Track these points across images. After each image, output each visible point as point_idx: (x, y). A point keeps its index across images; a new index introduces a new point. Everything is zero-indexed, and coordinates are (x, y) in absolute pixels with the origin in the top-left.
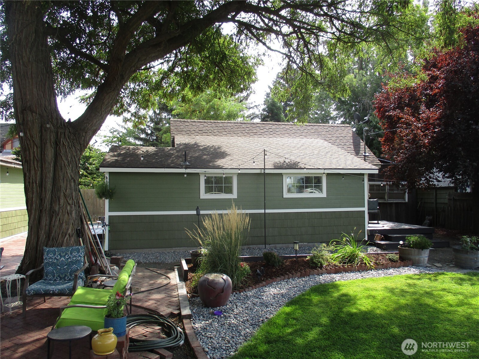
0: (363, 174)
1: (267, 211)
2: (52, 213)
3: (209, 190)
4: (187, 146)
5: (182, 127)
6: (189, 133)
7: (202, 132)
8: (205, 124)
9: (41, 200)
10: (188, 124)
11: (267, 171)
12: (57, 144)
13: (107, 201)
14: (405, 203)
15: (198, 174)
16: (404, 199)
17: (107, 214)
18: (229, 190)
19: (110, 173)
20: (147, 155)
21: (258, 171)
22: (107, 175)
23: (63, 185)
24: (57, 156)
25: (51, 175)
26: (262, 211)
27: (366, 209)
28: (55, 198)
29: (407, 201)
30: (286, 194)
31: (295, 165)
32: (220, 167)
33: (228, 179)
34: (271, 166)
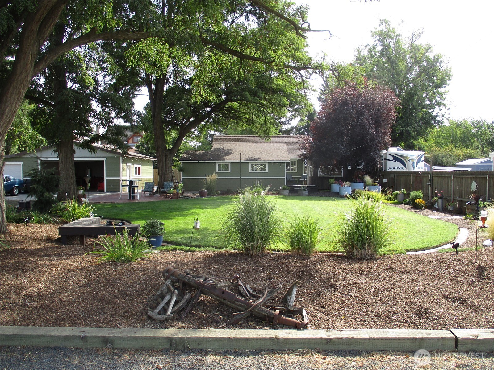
0: (284, 163)
1: (241, 178)
3: (219, 169)
4: (219, 150)
5: (218, 139)
6: (220, 143)
7: (227, 142)
8: (230, 138)
10: (221, 138)
11: (241, 162)
12: (166, 156)
13: (182, 173)
15: (215, 163)
17: (182, 178)
18: (227, 169)
19: (184, 163)
20: (200, 154)
21: (238, 162)
22: (182, 164)
23: (168, 167)
24: (166, 159)
26: (240, 178)
27: (285, 177)
29: (342, 176)
30: (251, 171)
31: (256, 160)
32: (224, 160)
33: (227, 165)
34: (245, 160)
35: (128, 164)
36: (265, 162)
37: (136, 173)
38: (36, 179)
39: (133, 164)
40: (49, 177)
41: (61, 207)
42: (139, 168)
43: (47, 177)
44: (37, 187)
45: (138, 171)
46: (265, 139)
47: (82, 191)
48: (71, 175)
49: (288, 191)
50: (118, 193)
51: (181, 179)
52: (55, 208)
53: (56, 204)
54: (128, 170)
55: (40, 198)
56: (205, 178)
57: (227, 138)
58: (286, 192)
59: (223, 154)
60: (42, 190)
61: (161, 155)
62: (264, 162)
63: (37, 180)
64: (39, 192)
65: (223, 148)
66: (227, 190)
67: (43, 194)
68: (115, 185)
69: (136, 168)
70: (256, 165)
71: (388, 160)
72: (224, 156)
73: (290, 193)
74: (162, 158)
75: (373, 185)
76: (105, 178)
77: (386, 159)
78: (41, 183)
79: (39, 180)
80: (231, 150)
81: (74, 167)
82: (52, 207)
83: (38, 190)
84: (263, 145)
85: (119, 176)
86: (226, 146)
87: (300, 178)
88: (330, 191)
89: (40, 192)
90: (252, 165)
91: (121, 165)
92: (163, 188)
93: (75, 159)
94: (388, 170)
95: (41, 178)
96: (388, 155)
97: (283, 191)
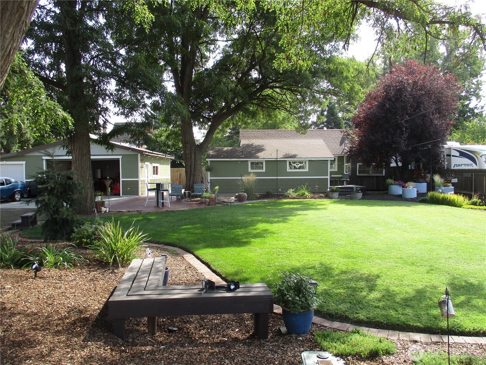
0: (327, 160)
1: (278, 178)
2: (194, 175)
3: (252, 168)
4: (248, 146)
5: (245, 134)
6: (248, 138)
7: (256, 137)
8: (258, 133)
9: (191, 171)
10: (249, 133)
11: (278, 159)
12: (195, 153)
13: (209, 173)
14: (383, 176)
15: (247, 161)
16: (382, 173)
17: (209, 178)
18: (262, 168)
19: (210, 161)
20: (227, 151)
21: (274, 159)
22: (209, 162)
23: (197, 166)
24: (195, 157)
25: (193, 163)
26: (276, 178)
27: (329, 177)
28: (195, 170)
29: (384, 175)
30: (288, 170)
31: (294, 156)
32: (258, 158)
33: (262, 163)
34: (282, 157)
35: (146, 163)
36: (306, 159)
37: (154, 174)
38: (47, 187)
39: (151, 163)
40: (66, 183)
41: (88, 231)
42: (157, 167)
43: (64, 183)
44: (49, 199)
45: (156, 171)
46: (302, 133)
47: (100, 197)
48: (88, 177)
49: (338, 193)
50: (136, 196)
51: (208, 181)
52: (78, 233)
53: (80, 228)
54: (146, 170)
55: (54, 216)
56: (241, 178)
57: (254, 132)
58: (336, 195)
59: (254, 150)
60: (57, 203)
61: (189, 152)
62: (304, 159)
63: (49, 188)
64: (52, 207)
65: (252, 144)
66: (267, 193)
67: (57, 209)
68: (133, 188)
69: (154, 167)
70: (294, 163)
71: (453, 156)
72: (256, 153)
73: (339, 195)
74: (191, 156)
75: (445, 186)
76: (121, 179)
77: (449, 155)
78: (55, 192)
79: (51, 188)
80: (262, 146)
81: (91, 167)
82: (74, 232)
83: (50, 204)
84: (297, 140)
85: (137, 177)
86: (256, 142)
87: (341, 178)
88: (387, 193)
89: (54, 207)
90: (290, 163)
91: (140, 164)
92: (193, 192)
93: (92, 157)
94: (452, 168)
95: (55, 185)
96: (452, 150)
97: (332, 194)
